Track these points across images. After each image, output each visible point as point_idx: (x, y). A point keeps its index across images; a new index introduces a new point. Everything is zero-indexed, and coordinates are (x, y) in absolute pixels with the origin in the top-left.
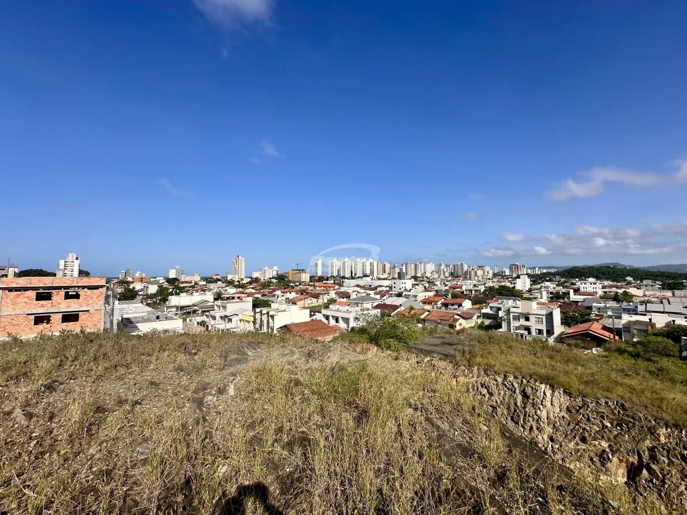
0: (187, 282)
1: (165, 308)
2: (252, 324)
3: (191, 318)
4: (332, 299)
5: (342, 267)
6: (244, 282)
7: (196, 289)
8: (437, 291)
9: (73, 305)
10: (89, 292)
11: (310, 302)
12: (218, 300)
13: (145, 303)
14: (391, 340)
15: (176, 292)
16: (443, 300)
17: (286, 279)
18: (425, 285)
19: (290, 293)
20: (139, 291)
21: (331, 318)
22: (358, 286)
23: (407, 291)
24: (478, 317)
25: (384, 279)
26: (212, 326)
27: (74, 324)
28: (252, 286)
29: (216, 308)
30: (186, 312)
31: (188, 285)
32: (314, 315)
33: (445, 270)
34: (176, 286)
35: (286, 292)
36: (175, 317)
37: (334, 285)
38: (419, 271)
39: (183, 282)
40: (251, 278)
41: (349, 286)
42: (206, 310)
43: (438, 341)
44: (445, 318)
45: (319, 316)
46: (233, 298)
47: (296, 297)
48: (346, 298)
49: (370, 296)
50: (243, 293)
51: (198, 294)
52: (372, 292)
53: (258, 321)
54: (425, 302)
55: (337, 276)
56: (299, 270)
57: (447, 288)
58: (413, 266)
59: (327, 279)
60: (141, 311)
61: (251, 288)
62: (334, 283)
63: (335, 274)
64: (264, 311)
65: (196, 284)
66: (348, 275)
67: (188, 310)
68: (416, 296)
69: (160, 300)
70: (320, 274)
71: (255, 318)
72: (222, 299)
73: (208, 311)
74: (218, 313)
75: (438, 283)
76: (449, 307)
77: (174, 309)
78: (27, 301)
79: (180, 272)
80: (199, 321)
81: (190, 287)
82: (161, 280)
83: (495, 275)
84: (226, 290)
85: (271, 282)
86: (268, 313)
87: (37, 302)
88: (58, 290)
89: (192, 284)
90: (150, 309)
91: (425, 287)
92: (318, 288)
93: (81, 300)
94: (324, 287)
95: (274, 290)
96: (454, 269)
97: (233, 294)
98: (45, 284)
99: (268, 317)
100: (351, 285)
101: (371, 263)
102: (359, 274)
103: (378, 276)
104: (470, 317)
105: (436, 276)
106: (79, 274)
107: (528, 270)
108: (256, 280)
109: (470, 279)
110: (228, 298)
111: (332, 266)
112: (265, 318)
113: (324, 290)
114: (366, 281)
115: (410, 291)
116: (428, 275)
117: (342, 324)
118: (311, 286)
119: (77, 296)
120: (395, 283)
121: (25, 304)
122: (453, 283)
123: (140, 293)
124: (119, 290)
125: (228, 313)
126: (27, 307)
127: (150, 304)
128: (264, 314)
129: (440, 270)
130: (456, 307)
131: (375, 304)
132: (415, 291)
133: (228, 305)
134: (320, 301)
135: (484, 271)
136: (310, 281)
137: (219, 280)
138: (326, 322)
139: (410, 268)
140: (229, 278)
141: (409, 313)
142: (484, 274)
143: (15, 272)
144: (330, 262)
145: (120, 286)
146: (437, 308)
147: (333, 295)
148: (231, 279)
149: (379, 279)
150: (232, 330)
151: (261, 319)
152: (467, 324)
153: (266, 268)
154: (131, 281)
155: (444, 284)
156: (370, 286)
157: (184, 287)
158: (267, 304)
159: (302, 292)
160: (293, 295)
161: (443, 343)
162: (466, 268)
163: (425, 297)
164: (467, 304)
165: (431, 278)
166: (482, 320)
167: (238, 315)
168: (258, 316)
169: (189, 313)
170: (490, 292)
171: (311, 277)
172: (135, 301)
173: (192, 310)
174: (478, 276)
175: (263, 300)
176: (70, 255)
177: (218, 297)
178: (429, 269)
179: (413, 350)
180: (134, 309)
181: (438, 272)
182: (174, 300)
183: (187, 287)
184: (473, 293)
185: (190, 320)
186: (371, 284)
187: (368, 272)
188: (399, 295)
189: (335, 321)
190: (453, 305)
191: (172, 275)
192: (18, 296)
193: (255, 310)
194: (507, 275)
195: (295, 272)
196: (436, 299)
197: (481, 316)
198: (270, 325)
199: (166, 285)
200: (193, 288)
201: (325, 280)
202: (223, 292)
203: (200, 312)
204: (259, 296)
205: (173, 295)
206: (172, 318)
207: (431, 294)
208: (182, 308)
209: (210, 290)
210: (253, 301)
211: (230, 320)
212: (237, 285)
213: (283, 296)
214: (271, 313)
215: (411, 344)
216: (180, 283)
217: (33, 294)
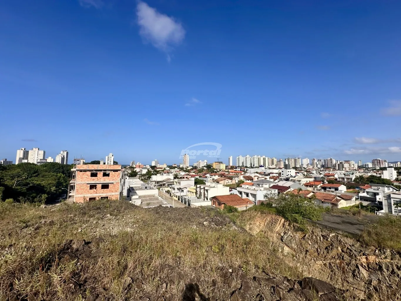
0: (160, 168)
1: (150, 182)
2: (195, 194)
3: (162, 188)
4: (241, 180)
5: (245, 161)
6: (189, 168)
7: (165, 172)
8: (315, 178)
9: (107, 180)
10: (113, 173)
11: (227, 182)
12: (176, 178)
13: (141, 179)
14: (297, 215)
15: (155, 173)
16: (322, 184)
17: (212, 168)
18: (304, 173)
19: (215, 176)
20: (138, 172)
21: (243, 193)
22: (257, 173)
23: (293, 177)
24: (356, 199)
25: (273, 169)
26: (173, 194)
27: (107, 190)
28: (193, 171)
29: (175, 183)
30: (160, 185)
31: (161, 169)
32: (231, 191)
33: (318, 163)
34: (155, 170)
35: (213, 175)
36: (154, 188)
37: (241, 172)
38: (298, 164)
39: (158, 168)
40: (192, 166)
41: (251, 173)
42: (170, 184)
43: (338, 220)
44: (328, 198)
45: (235, 192)
46: (184, 178)
47: (219, 179)
48: (250, 180)
49: (267, 179)
50: (189, 175)
51: (165, 175)
52: (268, 177)
53: (199, 193)
54: (307, 185)
55: (242, 166)
56: (219, 162)
57: (322, 176)
58: (293, 160)
59: (236, 168)
60: (138, 183)
61: (192, 172)
62: (241, 171)
63: (241, 165)
64: (202, 187)
65: (165, 169)
66: (249, 166)
67: (161, 184)
68: (300, 181)
69: (148, 177)
70: (231, 165)
71: (196, 190)
72: (178, 178)
73: (171, 185)
74: (176, 186)
75: (314, 172)
76: (327, 189)
77: (154, 183)
78: (87, 177)
79: (157, 163)
80: (166, 190)
81: (162, 171)
82: (148, 167)
83: (360, 168)
84: (180, 173)
85: (203, 169)
86: (204, 188)
87: (91, 177)
88: (100, 172)
89: (163, 169)
90: (142, 182)
91: (304, 175)
92: (231, 173)
93: (110, 177)
94: (235, 173)
95: (206, 174)
96: (325, 163)
97: (184, 175)
98: (95, 168)
99: (204, 190)
100: (252, 172)
101: (263, 158)
102: (256, 165)
103: (269, 167)
104: (349, 199)
105: (311, 168)
106: (114, 163)
107: (390, 164)
108: (195, 168)
109: (339, 169)
110: (181, 178)
111: (239, 161)
112: (202, 191)
113: (235, 175)
114: (262, 170)
115: (295, 177)
116: (305, 166)
117: (251, 198)
118: (227, 172)
119: (108, 175)
120: (283, 172)
121: (86, 178)
122: (326, 172)
123: (139, 173)
124: (130, 171)
125: (181, 186)
126: (87, 180)
127: (143, 179)
128: (202, 189)
129: (314, 163)
130: (334, 190)
131: (272, 185)
132: (298, 177)
133: (181, 182)
134: (234, 182)
135: (350, 165)
136: (226, 169)
137: (176, 167)
138: (240, 196)
139: (291, 162)
140: (181, 166)
141: (298, 193)
142: (350, 166)
143: (83, 161)
144: (237, 157)
145: (130, 169)
146: (317, 190)
147: (241, 178)
148: (182, 167)
149: (270, 168)
150: (184, 197)
151: (200, 191)
152: (347, 204)
153: (201, 161)
154: (135, 167)
155: (319, 173)
156: (265, 173)
157: (159, 171)
158: (203, 183)
159: (222, 175)
160: (216, 177)
161: (344, 222)
162: (334, 162)
163: (307, 181)
164: (343, 189)
165: (307, 168)
166: (360, 201)
167: (187, 188)
168: (198, 189)
169: (161, 185)
170: (360, 180)
171: (226, 167)
172: (136, 177)
173: (163, 183)
174: (345, 168)
175: (200, 180)
176: (110, 154)
177: (176, 177)
178: (306, 162)
179: (317, 225)
180: (135, 182)
181: (312, 164)
182: (154, 178)
183: (160, 171)
184: (345, 180)
185: (162, 189)
186: (265, 172)
187: (262, 164)
188: (287, 180)
189: (246, 196)
190: (330, 188)
191: (153, 164)
192: (83, 174)
193: (197, 186)
194: (370, 167)
195: (217, 163)
196: (316, 183)
197: (358, 198)
198: (206, 196)
199: (150, 169)
200: (163, 171)
201: (235, 169)
202: (178, 174)
203: (167, 185)
204: (198, 177)
205: (153, 175)
206: (153, 189)
207: (312, 180)
208: (158, 182)
209: (171, 173)
210: (195, 180)
211: (183, 191)
212: (185, 170)
213: (211, 177)
214: (206, 188)
215: (314, 219)
216: (157, 168)
217: (89, 173)
